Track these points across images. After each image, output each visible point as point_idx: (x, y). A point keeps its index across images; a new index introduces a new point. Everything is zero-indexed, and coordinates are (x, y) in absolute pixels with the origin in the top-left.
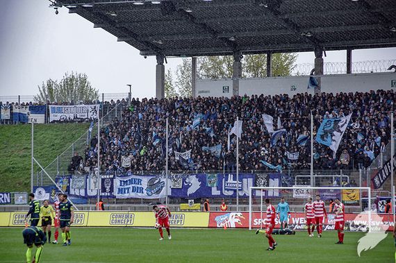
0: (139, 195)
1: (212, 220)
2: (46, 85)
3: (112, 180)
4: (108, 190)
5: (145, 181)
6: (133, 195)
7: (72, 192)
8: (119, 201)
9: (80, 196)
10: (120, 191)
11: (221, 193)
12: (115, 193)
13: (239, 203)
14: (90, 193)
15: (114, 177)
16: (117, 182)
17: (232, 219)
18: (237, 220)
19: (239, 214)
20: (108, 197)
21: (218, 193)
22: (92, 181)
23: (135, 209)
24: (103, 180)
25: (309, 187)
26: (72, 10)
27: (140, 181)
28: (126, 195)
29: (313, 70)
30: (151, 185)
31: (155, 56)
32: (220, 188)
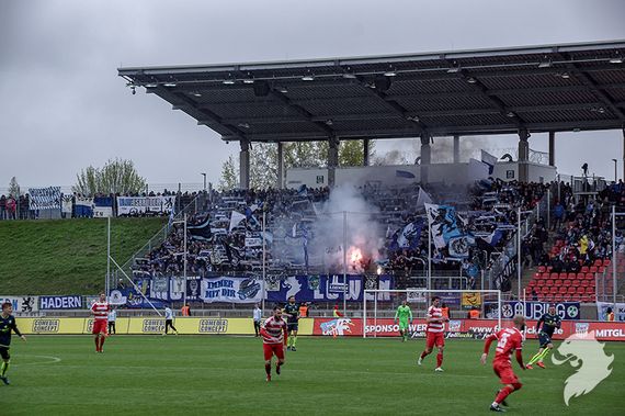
0: (230, 299)
1: (316, 326)
2: (86, 174)
3: (199, 281)
4: (194, 292)
5: (237, 284)
6: (222, 298)
7: (153, 295)
8: (207, 306)
9: (162, 300)
10: (208, 294)
11: (325, 296)
12: (203, 296)
13: (347, 308)
14: (173, 297)
15: (201, 279)
16: (205, 284)
17: (340, 326)
18: (346, 327)
19: (348, 321)
20: (193, 301)
21: (322, 296)
22: (176, 282)
23: (225, 315)
24: (188, 282)
25: (424, 290)
26: (150, 90)
27: (231, 283)
28: (215, 299)
29: (418, 159)
30: (244, 288)
31: (239, 142)
32: (323, 291)
